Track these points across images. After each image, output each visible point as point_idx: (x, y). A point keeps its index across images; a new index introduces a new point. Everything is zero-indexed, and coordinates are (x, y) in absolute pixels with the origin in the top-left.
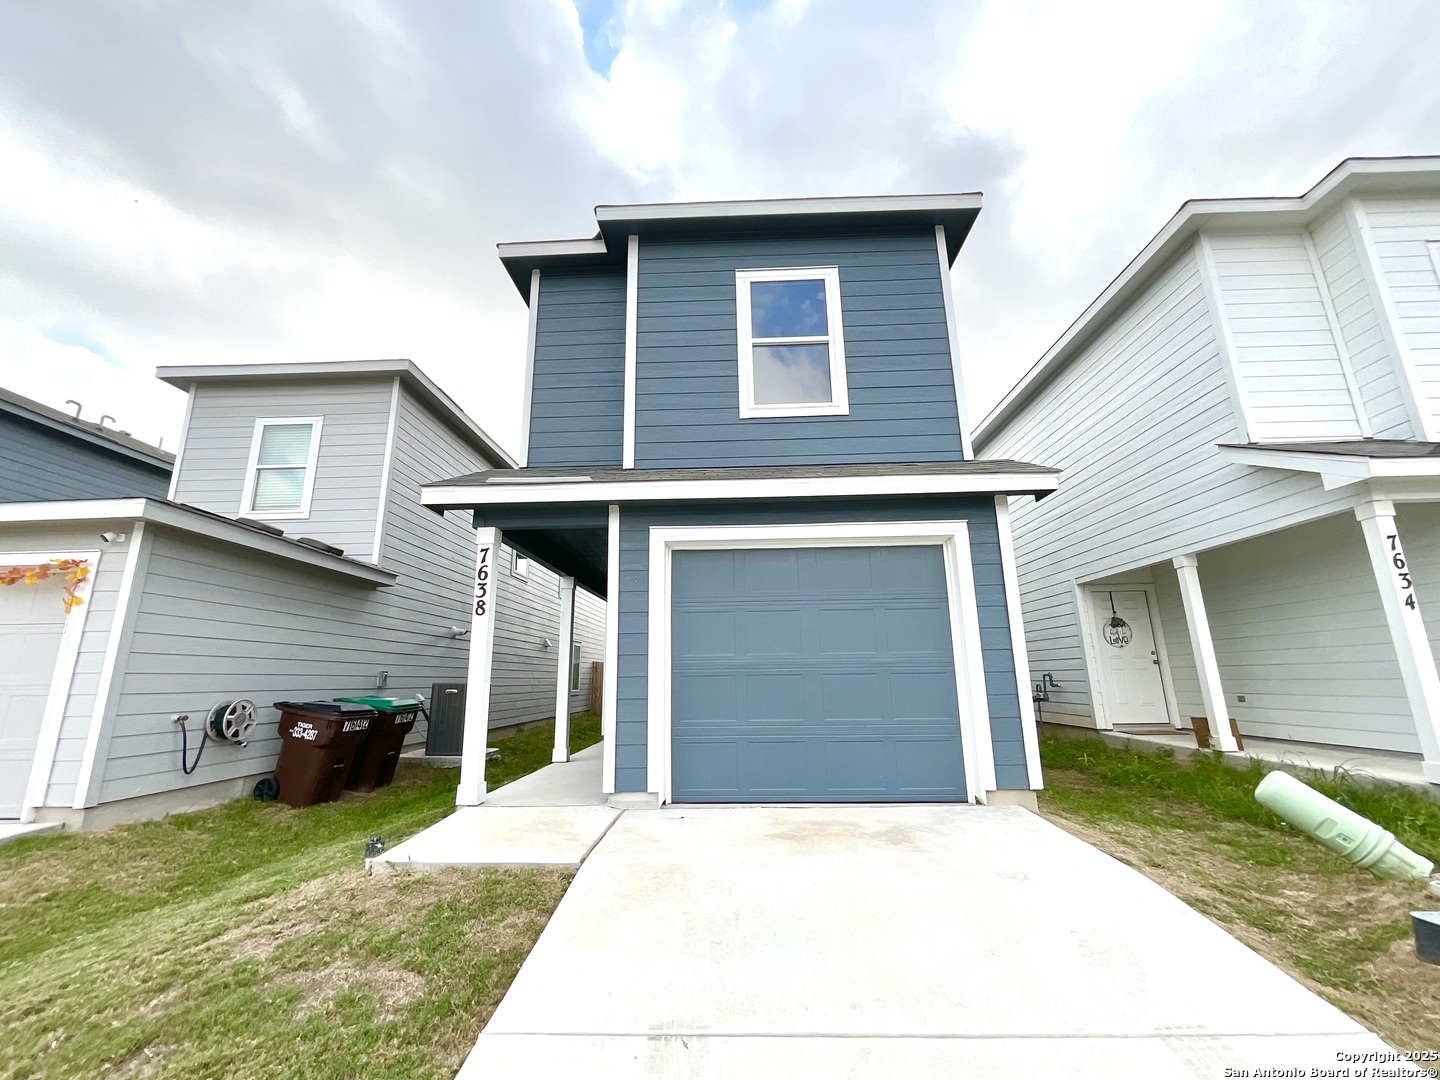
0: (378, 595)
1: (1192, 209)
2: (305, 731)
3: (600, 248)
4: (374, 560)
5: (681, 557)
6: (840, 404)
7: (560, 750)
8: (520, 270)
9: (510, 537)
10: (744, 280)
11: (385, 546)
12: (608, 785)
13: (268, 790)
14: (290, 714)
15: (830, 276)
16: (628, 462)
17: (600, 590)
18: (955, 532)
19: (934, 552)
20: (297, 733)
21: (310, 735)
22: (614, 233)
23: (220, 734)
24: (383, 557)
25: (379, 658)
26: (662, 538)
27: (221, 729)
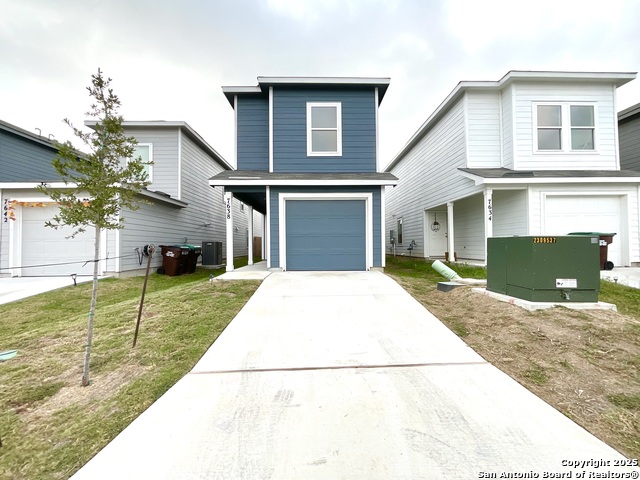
0: (181, 211)
1: (462, 85)
2: (170, 254)
3: (260, 90)
4: (179, 198)
5: (288, 202)
6: (339, 153)
7: (250, 261)
8: (230, 96)
9: (236, 195)
10: (310, 105)
11: (182, 193)
12: (269, 265)
13: (161, 271)
14: (165, 249)
15: (338, 105)
16: (271, 170)
17: (263, 211)
18: (369, 196)
19: (363, 202)
20: (168, 255)
21: (172, 255)
22: (265, 87)
23: (147, 254)
24: (182, 197)
25: (183, 232)
26: (282, 196)
27: (147, 252)
